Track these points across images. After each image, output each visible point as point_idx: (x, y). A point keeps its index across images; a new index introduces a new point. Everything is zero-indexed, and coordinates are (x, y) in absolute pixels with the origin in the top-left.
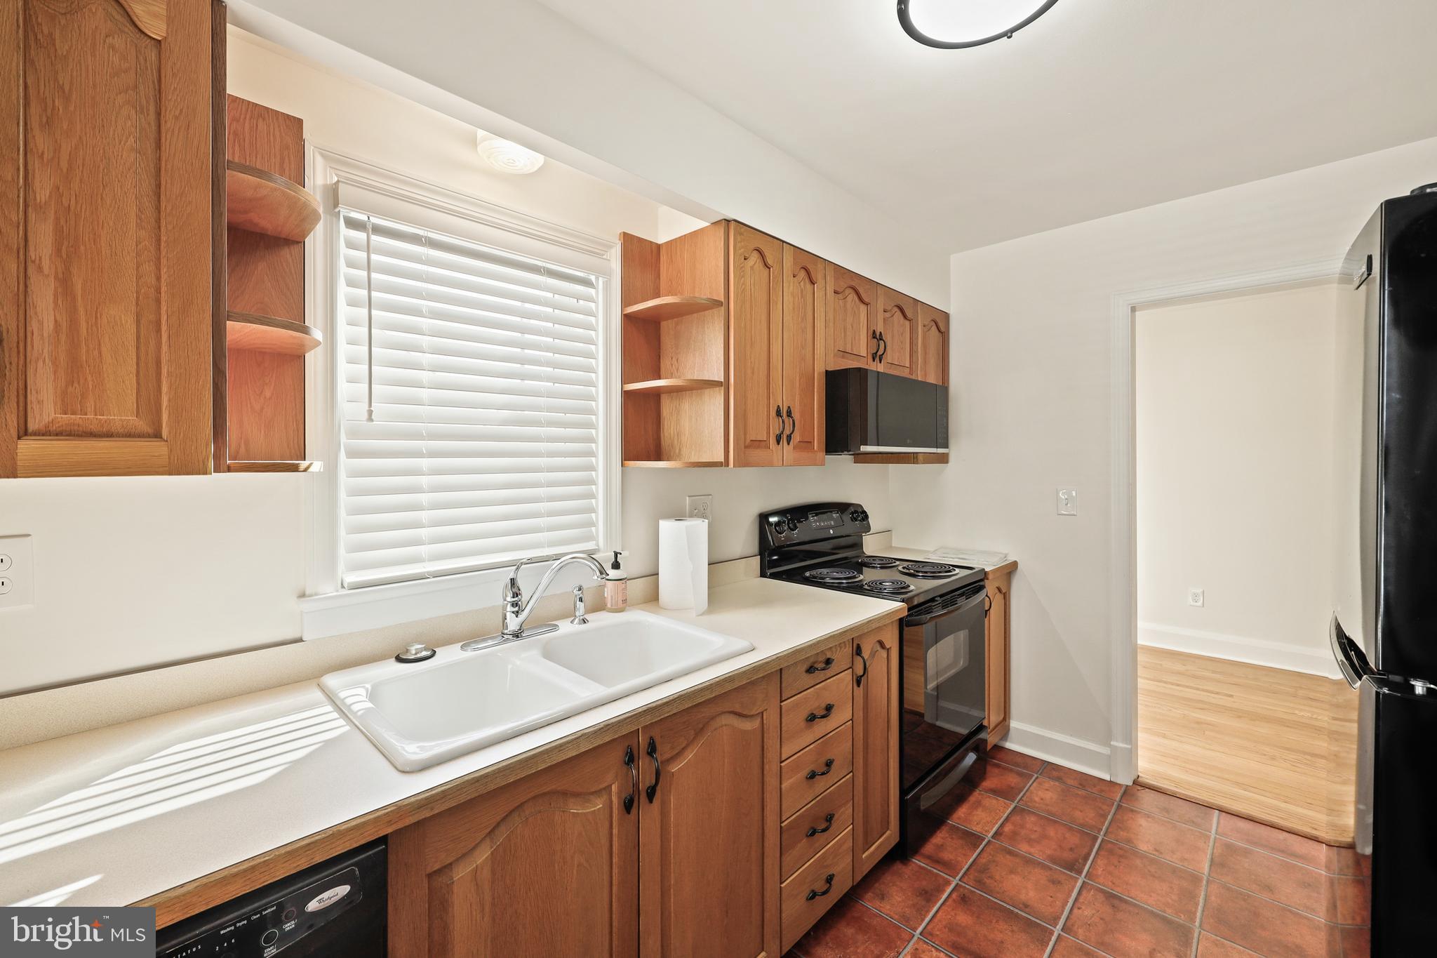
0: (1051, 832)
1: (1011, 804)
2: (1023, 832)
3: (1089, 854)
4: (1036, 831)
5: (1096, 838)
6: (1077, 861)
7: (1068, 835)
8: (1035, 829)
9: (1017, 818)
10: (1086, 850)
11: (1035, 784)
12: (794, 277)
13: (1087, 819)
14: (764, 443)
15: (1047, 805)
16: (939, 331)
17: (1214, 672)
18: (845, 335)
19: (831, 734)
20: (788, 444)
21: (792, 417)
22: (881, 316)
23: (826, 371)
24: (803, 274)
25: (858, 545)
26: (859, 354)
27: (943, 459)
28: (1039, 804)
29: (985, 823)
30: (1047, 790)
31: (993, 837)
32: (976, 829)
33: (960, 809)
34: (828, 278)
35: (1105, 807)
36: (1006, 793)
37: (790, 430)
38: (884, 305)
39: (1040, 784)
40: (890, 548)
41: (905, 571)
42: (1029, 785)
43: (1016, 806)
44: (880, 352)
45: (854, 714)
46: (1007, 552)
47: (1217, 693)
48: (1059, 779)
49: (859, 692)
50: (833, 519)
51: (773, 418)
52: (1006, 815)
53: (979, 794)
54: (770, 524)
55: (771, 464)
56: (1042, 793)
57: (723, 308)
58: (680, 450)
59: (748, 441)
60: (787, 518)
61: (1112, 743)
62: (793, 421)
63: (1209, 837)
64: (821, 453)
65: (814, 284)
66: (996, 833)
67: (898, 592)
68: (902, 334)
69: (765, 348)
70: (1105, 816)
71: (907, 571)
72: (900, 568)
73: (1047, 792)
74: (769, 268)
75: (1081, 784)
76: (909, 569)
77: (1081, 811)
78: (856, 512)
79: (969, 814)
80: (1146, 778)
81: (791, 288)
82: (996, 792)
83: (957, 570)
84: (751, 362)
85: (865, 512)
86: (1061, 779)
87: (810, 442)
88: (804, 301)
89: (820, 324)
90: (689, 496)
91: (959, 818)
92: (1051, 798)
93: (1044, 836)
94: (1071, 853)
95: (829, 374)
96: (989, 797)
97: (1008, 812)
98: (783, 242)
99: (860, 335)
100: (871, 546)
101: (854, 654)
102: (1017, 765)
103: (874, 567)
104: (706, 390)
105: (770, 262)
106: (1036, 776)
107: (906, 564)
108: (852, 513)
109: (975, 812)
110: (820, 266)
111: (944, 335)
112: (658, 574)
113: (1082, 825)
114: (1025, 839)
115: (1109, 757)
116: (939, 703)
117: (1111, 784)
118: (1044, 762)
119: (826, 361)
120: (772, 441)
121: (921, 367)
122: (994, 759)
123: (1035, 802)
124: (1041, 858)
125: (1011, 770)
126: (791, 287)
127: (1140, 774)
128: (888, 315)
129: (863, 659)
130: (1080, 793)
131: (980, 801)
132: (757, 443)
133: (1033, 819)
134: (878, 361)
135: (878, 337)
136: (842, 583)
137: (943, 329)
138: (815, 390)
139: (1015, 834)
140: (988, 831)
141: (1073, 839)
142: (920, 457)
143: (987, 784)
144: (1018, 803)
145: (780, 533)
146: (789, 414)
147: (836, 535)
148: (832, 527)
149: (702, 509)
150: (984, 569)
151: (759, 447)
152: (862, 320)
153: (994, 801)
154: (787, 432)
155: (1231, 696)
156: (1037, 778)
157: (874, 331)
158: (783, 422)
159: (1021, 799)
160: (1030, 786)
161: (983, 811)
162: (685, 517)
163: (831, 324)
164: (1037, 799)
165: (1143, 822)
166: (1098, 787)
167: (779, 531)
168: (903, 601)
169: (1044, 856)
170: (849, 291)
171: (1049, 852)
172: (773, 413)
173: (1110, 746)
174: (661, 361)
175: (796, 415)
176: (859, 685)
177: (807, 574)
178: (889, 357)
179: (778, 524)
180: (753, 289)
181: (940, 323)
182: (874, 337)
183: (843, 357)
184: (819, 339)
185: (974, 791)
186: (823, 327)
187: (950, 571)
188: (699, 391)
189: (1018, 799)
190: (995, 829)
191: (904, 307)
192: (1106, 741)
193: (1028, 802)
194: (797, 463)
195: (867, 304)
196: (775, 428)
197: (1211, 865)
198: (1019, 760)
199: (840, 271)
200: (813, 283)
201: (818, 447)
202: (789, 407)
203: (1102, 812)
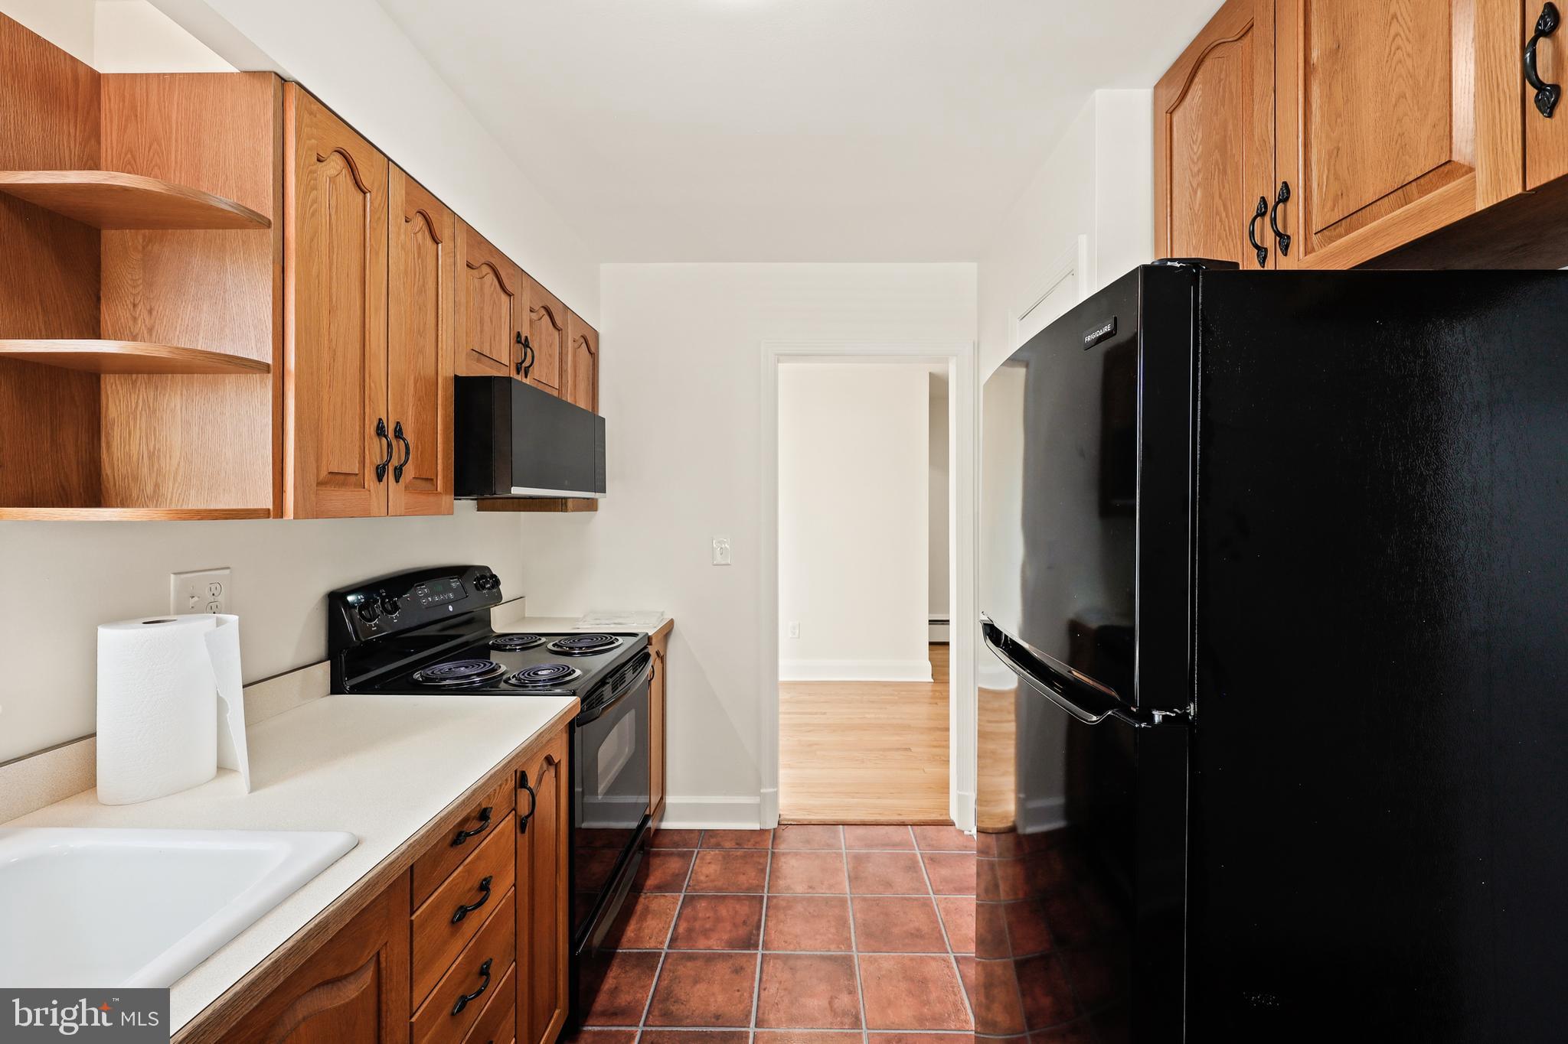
0: (723, 912)
1: (679, 896)
2: (697, 925)
3: (760, 920)
4: (709, 918)
5: (762, 897)
6: (751, 933)
7: (738, 907)
8: (707, 915)
9: (688, 911)
10: (756, 918)
11: (698, 861)
12: (406, 221)
13: (750, 881)
14: (353, 479)
15: (713, 881)
16: (590, 352)
17: (810, 694)
18: (482, 331)
19: (487, 923)
20: (397, 481)
21: (404, 440)
22: (526, 315)
23: (455, 375)
24: (419, 221)
25: (487, 622)
26: (501, 360)
27: (591, 506)
28: (706, 882)
29: (657, 934)
30: (709, 863)
31: (669, 947)
32: (649, 945)
33: (628, 928)
34: (459, 241)
35: (761, 861)
36: (670, 886)
37: (399, 458)
38: (531, 302)
39: (702, 859)
40: (523, 619)
41: (555, 649)
42: (692, 864)
43: (685, 896)
44: (526, 364)
45: (518, 875)
46: (662, 610)
47: (816, 713)
48: (718, 846)
49: (524, 840)
50: (451, 590)
51: (371, 438)
52: (677, 912)
53: (645, 898)
54: (350, 606)
55: (366, 514)
56: (706, 868)
57: (271, 233)
58: (157, 485)
59: (324, 474)
60: (380, 595)
61: (762, 791)
62: (407, 446)
63: (841, 855)
64: (448, 497)
65: (437, 244)
66: (672, 940)
67: (559, 683)
68: (551, 346)
69: (357, 322)
70: (763, 870)
71: (559, 649)
72: (550, 646)
73: (710, 865)
74: (365, 193)
75: (737, 844)
76: (561, 647)
77: (744, 874)
78: (483, 577)
79: (639, 929)
80: (789, 815)
81: (403, 237)
82: (661, 888)
83: (621, 640)
84: (330, 341)
85: (495, 576)
86: (720, 845)
87: (432, 480)
88: (422, 263)
89: (445, 305)
90: (175, 574)
91: (629, 941)
92: (716, 871)
93: (718, 920)
94: (745, 927)
95: (458, 380)
96: (656, 897)
97: (678, 908)
98: (389, 159)
99: (501, 335)
100: (501, 620)
101: (518, 786)
102: (676, 845)
103: (510, 650)
104: (227, 376)
105: (366, 182)
106: (696, 850)
107: (557, 640)
108: (478, 579)
109: (645, 925)
110: (447, 220)
111: (594, 355)
112: (94, 735)
113: (748, 890)
114: (702, 932)
115: (759, 805)
116: (585, 799)
117: (762, 832)
118: (700, 831)
119: (455, 363)
120: (370, 475)
121: (571, 391)
122: (652, 847)
123: (702, 882)
124: (720, 948)
125: (672, 854)
126: (405, 236)
127: (781, 813)
128: (534, 316)
129: (530, 789)
130: (738, 854)
131: (648, 907)
132: (342, 477)
133: (703, 904)
134: (523, 375)
135: (523, 342)
136: (474, 682)
137: (593, 350)
138: (440, 402)
139: (690, 931)
140: (662, 943)
141: (744, 909)
142: (570, 504)
143: (651, 882)
144: (685, 892)
145: (370, 620)
146: (399, 433)
147: (460, 612)
148: (450, 602)
149: (208, 595)
150: (647, 634)
151: (343, 484)
152: (503, 315)
153: (663, 901)
154: (395, 462)
155: (825, 713)
156: (698, 852)
157: (519, 332)
158: (389, 445)
159: (688, 885)
160: (694, 866)
161: (653, 919)
162: (168, 614)
163: (463, 309)
164: (702, 878)
165: (793, 862)
166: (752, 840)
167: (368, 616)
168: (574, 694)
169: (723, 945)
170: (486, 269)
171: (726, 937)
172: (371, 430)
173: (760, 794)
174: (103, 308)
175: (409, 435)
176: (523, 831)
177: (417, 676)
178: (537, 372)
179: (362, 607)
180: (333, 217)
181: (590, 342)
182: (519, 342)
183: (478, 361)
184: (444, 327)
185: (640, 896)
186: (451, 310)
187: (612, 643)
188: (210, 376)
189: (685, 886)
190: (669, 936)
191: (552, 311)
192: (756, 792)
193: (695, 885)
194: (411, 511)
195: (509, 295)
196: (376, 451)
197: (850, 882)
198: (676, 838)
199: (476, 239)
200: (436, 241)
201: (445, 483)
202: (398, 423)
203: (760, 867)
